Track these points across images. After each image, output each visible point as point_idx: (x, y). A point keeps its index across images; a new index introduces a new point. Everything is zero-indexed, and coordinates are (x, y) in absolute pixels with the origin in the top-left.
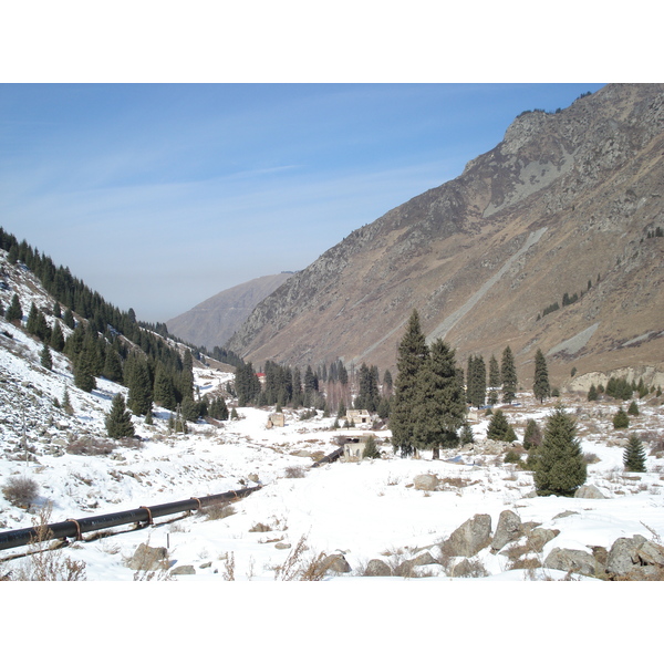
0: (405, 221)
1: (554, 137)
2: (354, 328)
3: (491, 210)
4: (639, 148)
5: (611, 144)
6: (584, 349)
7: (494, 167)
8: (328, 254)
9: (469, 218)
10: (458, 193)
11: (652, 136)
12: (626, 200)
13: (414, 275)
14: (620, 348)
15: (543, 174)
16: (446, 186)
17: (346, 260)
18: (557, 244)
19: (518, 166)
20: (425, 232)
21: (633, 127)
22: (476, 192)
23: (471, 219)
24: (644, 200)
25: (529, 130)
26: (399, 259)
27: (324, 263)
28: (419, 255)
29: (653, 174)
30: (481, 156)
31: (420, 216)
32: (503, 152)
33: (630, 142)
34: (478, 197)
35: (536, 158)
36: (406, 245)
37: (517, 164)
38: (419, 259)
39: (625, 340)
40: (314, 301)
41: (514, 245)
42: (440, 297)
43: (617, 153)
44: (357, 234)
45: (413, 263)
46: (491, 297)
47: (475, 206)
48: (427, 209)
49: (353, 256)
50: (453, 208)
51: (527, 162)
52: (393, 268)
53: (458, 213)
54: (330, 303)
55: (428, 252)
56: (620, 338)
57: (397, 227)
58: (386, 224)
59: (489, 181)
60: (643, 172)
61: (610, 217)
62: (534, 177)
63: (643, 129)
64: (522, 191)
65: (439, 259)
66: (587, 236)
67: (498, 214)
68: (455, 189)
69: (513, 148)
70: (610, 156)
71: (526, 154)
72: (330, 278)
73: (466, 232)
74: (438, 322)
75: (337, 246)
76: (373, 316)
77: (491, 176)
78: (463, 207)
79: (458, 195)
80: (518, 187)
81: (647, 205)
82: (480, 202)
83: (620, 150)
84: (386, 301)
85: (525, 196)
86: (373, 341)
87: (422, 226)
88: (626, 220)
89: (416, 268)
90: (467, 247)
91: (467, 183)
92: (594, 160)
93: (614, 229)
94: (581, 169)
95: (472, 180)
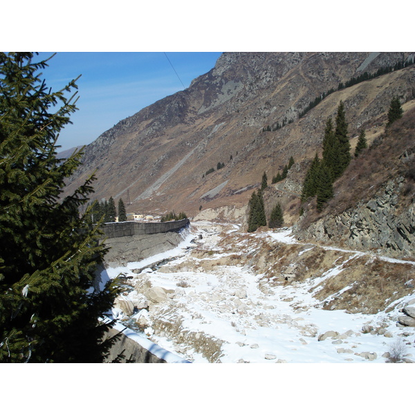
0: (151, 115)
1: (244, 66)
2: (112, 181)
3: (203, 110)
4: (281, 76)
5: (266, 74)
6: (218, 194)
7: (207, 83)
8: (105, 135)
9: (189, 114)
10: (184, 99)
11: (289, 69)
12: (265, 108)
13: (152, 148)
14: (232, 194)
15: (235, 89)
16: (177, 94)
17: (114, 138)
18: (225, 134)
19: (221, 83)
20: (162, 123)
21: (280, 63)
22: (195, 98)
23: (190, 115)
24: (275, 108)
25: (230, 61)
26: (145, 139)
27: (102, 140)
28: (157, 136)
29: (281, 93)
30: (200, 76)
31: (160, 113)
32: (214, 74)
33: (276, 73)
34: (196, 102)
35: (233, 79)
36: (150, 130)
37: (221, 82)
38: (156, 139)
39: (236, 190)
40: (93, 164)
41: (205, 133)
42: (160, 163)
43: (268, 79)
44: (123, 122)
45: (153, 141)
46: (187, 163)
47: (193, 107)
48: (164, 108)
49: (118, 136)
50: (180, 108)
51: (227, 80)
52: (141, 144)
53: (182, 111)
54: (103, 165)
55: (162, 135)
56: (234, 189)
57: (146, 119)
58: (140, 117)
59: (203, 92)
60: (277, 91)
61: (255, 118)
62: (230, 90)
63: (285, 65)
64: (222, 98)
65: (168, 139)
66: (241, 129)
67: (206, 113)
68: (182, 97)
69: (219, 72)
70: (264, 81)
71: (227, 76)
72: (104, 149)
73: (186, 123)
74: (157, 178)
75: (110, 130)
76: (124, 174)
77: (205, 89)
78: (186, 108)
79: (183, 100)
80: (220, 96)
81: (276, 111)
82: (197, 105)
83: (270, 77)
84: (132, 165)
85: (223, 102)
86: (122, 189)
87: (160, 119)
88: (264, 120)
89: (154, 145)
90: (185, 132)
91: (190, 92)
92: (255, 82)
93: (256, 124)
94: (247, 88)
95: (193, 91)
